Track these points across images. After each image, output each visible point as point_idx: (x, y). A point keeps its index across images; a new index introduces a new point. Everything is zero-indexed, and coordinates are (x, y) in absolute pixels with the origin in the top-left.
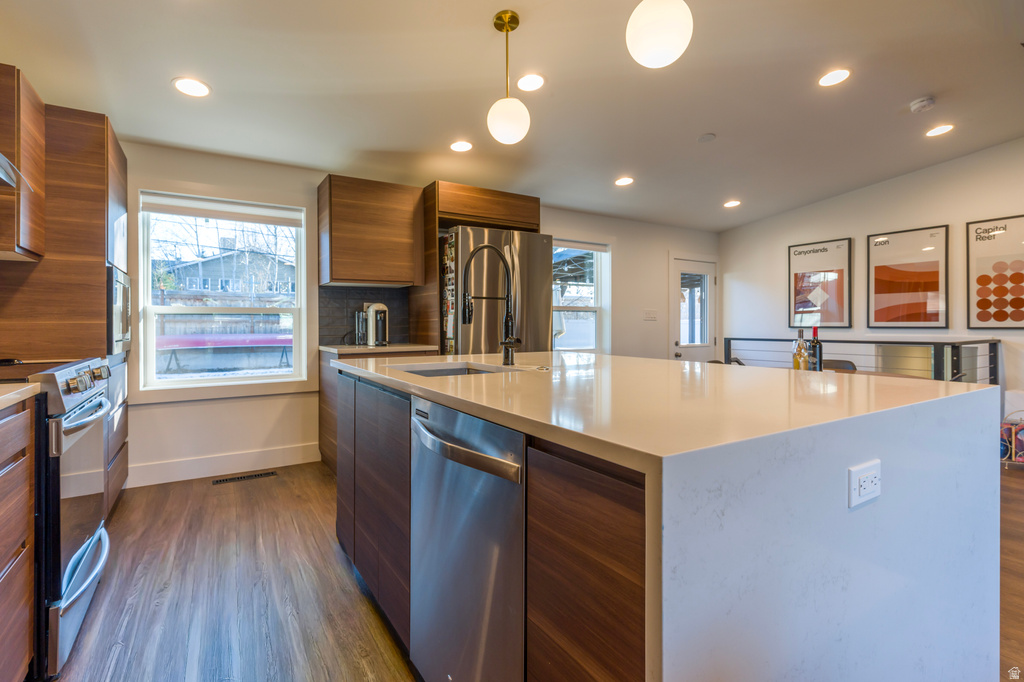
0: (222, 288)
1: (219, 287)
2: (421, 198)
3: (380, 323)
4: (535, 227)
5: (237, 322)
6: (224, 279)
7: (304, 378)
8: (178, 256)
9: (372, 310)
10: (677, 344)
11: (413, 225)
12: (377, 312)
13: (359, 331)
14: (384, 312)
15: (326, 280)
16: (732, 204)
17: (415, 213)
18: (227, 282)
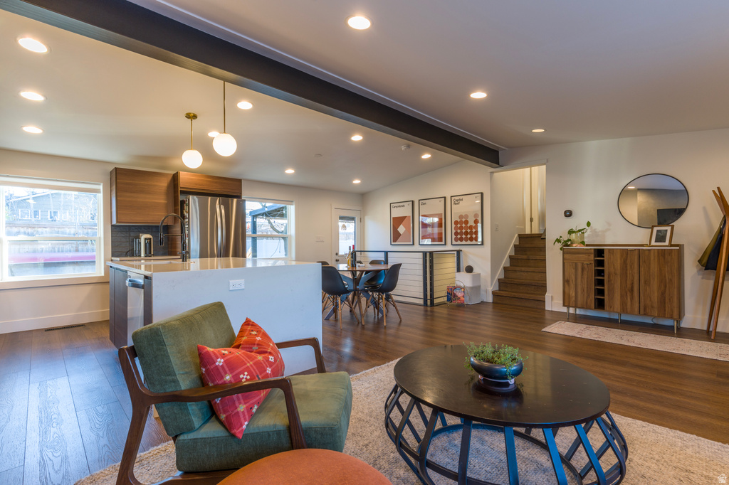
0: (51, 217)
1: (49, 217)
2: (171, 180)
3: (148, 245)
4: (239, 194)
5: (64, 244)
6: (52, 211)
7: (103, 274)
8: (11, 193)
9: (143, 237)
10: (337, 254)
11: (167, 193)
12: (146, 239)
13: (136, 248)
14: (150, 239)
15: (114, 222)
16: (357, 182)
17: (168, 187)
18: (55, 213)
